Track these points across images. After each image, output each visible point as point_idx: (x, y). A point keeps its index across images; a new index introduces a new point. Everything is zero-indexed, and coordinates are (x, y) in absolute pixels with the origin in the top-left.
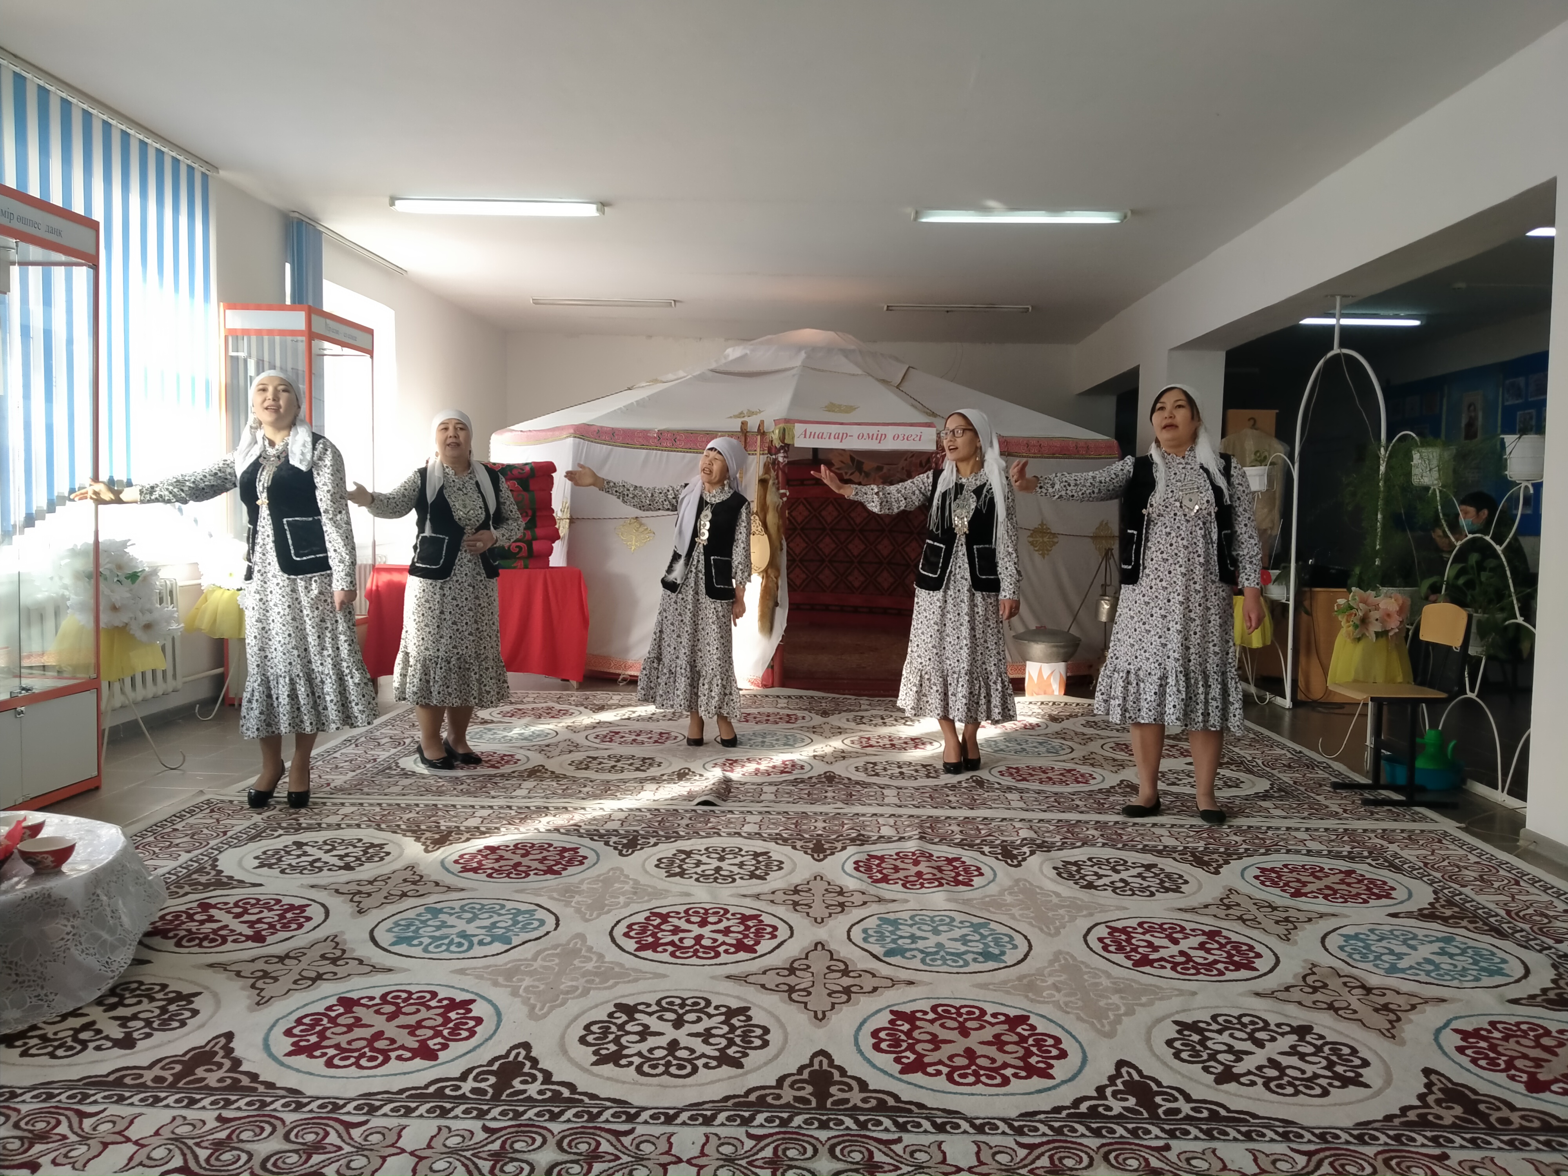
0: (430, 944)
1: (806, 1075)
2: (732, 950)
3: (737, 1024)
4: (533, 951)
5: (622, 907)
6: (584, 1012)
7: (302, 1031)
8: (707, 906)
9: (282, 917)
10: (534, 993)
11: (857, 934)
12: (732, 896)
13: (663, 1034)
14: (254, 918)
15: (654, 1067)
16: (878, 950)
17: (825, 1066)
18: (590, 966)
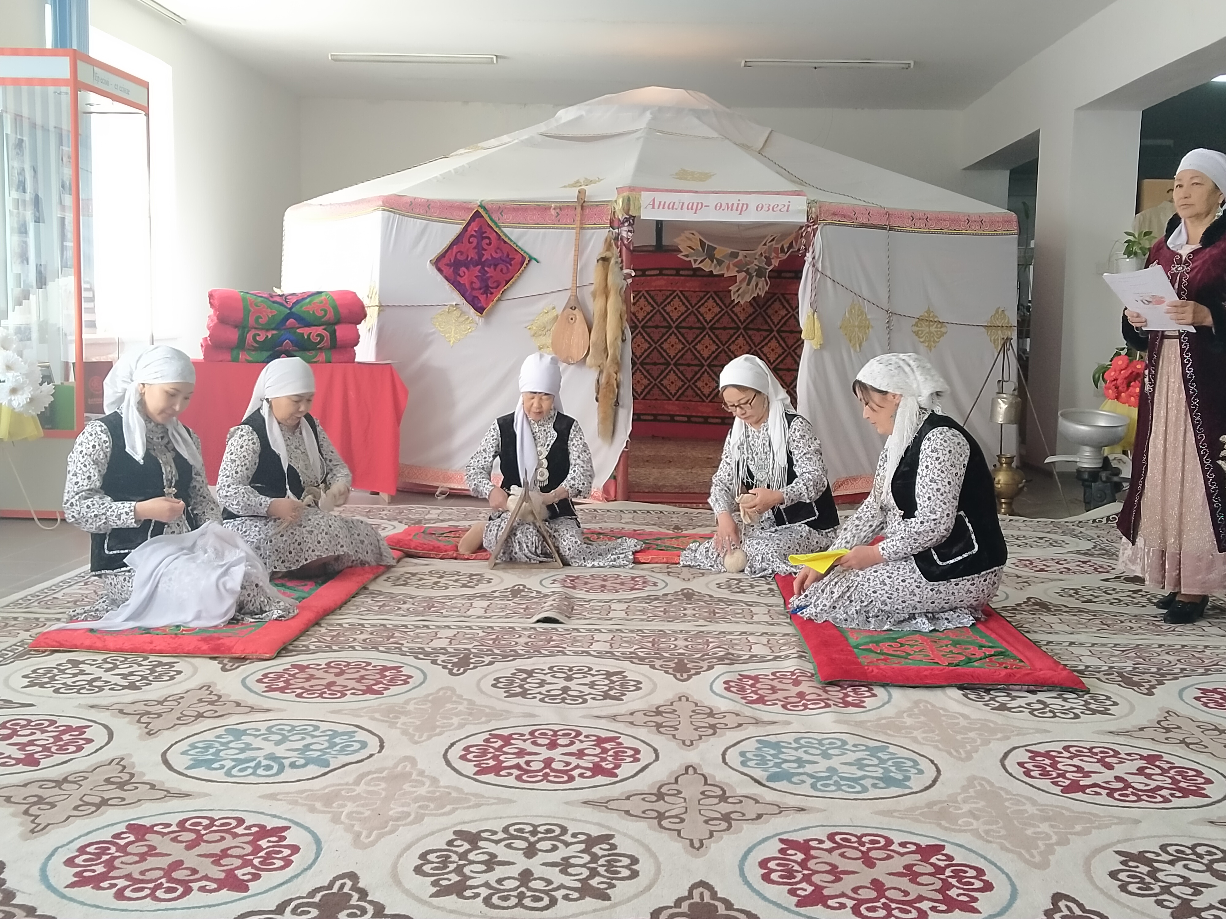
0: (234, 767)
1: (685, 907)
2: (589, 773)
3: (600, 853)
4: (354, 776)
5: (456, 729)
6: (419, 840)
7: (85, 860)
8: (556, 728)
9: (57, 739)
10: (360, 820)
11: (733, 756)
12: (584, 717)
13: (513, 863)
14: (25, 740)
15: (506, 899)
16: (758, 774)
17: (707, 899)
18: (422, 791)
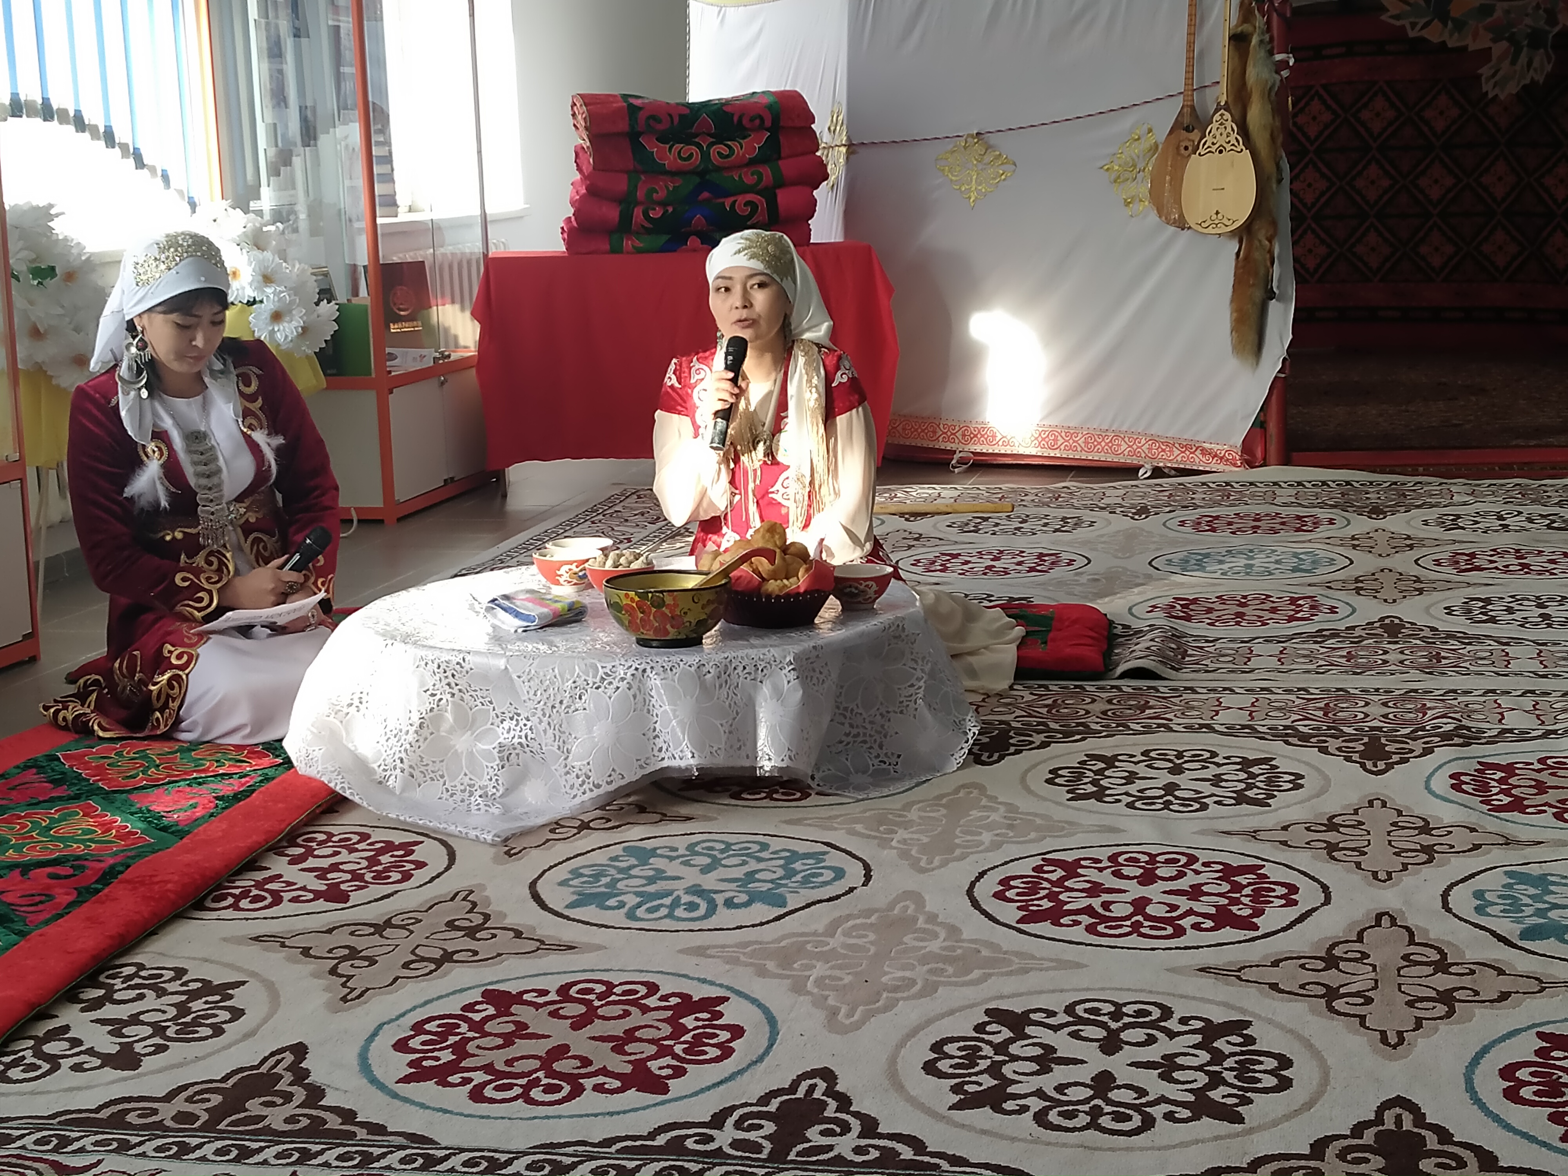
0: (639, 905)
1: (1369, 1136)
2: (1209, 924)
3: (1227, 1049)
4: (826, 921)
5: (987, 850)
6: (929, 1022)
7: (424, 1043)
8: (1154, 850)
9: (373, 861)
10: (835, 989)
11: (1461, 899)
12: (1202, 832)
13: (1082, 1062)
14: (325, 863)
15: (1070, 1115)
16: (1506, 927)
17: (1408, 1124)
18: (934, 946)
